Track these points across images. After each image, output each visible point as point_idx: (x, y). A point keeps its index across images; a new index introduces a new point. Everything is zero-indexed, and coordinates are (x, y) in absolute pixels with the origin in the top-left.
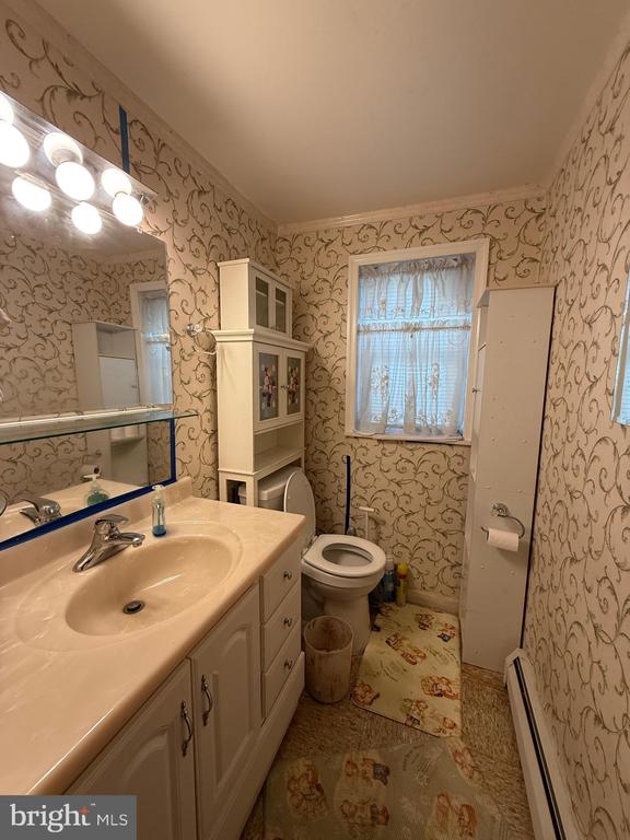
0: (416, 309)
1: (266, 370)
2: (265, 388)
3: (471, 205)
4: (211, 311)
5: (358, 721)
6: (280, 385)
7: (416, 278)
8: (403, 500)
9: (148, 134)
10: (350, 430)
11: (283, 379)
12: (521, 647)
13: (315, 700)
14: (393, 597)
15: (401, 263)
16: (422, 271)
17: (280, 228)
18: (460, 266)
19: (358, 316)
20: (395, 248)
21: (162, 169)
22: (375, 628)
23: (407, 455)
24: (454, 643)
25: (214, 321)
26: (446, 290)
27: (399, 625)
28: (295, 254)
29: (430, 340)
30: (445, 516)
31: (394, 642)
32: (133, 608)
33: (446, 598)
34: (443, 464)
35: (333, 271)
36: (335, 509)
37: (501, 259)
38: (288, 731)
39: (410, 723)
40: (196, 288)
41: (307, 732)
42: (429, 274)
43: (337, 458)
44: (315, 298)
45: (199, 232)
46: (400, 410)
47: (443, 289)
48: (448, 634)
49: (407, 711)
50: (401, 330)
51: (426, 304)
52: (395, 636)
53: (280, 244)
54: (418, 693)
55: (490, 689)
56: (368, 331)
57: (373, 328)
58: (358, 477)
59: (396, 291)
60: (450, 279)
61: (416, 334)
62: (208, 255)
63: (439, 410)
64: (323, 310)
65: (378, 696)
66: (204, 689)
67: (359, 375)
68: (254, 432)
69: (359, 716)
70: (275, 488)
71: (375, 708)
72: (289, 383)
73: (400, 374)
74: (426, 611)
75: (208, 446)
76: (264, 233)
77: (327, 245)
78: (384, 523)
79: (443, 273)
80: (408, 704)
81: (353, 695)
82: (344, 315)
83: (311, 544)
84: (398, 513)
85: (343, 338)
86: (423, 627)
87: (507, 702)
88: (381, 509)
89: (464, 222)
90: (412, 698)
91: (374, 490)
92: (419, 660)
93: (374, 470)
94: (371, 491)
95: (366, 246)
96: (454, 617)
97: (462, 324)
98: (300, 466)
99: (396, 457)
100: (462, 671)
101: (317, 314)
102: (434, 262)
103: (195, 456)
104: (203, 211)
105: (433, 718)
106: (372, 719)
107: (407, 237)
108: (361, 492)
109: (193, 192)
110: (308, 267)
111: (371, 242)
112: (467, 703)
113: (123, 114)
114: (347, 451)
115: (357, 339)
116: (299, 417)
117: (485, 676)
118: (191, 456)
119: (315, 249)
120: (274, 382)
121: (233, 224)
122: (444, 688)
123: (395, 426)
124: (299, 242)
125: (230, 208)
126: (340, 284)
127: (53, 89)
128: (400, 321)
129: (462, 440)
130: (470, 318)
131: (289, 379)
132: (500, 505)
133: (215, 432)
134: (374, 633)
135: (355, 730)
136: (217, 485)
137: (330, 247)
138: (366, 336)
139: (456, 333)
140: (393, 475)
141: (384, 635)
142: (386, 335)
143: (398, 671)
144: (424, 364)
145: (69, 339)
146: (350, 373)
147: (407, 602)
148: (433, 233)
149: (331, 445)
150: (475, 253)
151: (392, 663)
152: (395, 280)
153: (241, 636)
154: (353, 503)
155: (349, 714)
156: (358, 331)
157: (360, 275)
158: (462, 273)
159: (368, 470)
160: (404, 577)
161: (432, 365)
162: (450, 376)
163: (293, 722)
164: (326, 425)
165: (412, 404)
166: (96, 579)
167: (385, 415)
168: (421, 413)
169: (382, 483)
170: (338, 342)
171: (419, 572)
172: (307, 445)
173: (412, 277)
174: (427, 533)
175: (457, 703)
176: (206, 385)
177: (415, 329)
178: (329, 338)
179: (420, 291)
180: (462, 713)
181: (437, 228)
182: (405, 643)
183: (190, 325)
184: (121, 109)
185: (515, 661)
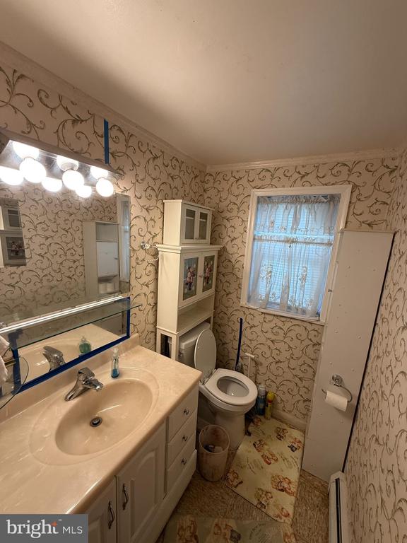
0: (294, 229)
1: (189, 268)
2: (188, 279)
3: (342, 160)
4: (158, 231)
5: (226, 497)
6: (198, 274)
7: (296, 207)
8: (275, 352)
9: (122, 131)
10: (243, 302)
11: (201, 271)
12: (343, 471)
13: (202, 477)
14: (263, 412)
15: (287, 197)
16: (301, 203)
17: (208, 167)
18: (329, 202)
19: (255, 229)
20: (284, 186)
21: (130, 152)
22: (248, 433)
23: (280, 324)
24: (298, 453)
25: (159, 237)
26: (317, 216)
27: (264, 434)
28: (216, 185)
29: (303, 249)
30: (303, 368)
31: (258, 446)
32: (96, 423)
33: (298, 420)
34: (304, 334)
35: (241, 198)
36: (230, 350)
37: (359, 200)
38: (184, 494)
39: (259, 506)
40: (148, 219)
41: (195, 498)
42: (306, 205)
43: (234, 318)
44: (228, 215)
45: (152, 184)
46: (278, 294)
47: (315, 216)
48: (296, 446)
49: (259, 498)
50: (283, 241)
51: (302, 225)
52: (260, 441)
53: (207, 178)
54: (268, 486)
55: (317, 493)
56: (261, 239)
57: (264, 238)
58: (247, 332)
59: (282, 215)
60: (320, 210)
61: (294, 245)
62: (157, 196)
63: (305, 297)
64: (232, 222)
65: (241, 482)
66: (124, 491)
67: (253, 268)
68: (178, 308)
69: (228, 494)
70: (190, 341)
71: (238, 490)
72: (205, 273)
73: (280, 270)
74: (284, 426)
75: (151, 313)
76: (197, 172)
77: (237, 181)
78: (261, 364)
79: (316, 205)
80: (261, 493)
81: (226, 478)
82: (246, 227)
83: (211, 374)
84: (271, 360)
85: (243, 242)
86: (280, 437)
87: (327, 506)
88: (260, 355)
89: (334, 172)
90: (264, 489)
91: (257, 343)
92: (273, 462)
93: (257, 330)
94: (254, 343)
95: (263, 183)
96: (302, 434)
97: (326, 242)
98: (210, 323)
99: (272, 325)
100: (300, 475)
101: (228, 226)
102: (310, 197)
103: (142, 320)
104: (155, 169)
105: (275, 506)
106: (235, 498)
107: (293, 179)
108: (248, 342)
109: (149, 159)
110: (224, 195)
111: (268, 180)
112: (300, 500)
113: (106, 123)
114: (241, 315)
115: (253, 245)
116: (211, 292)
117: (315, 483)
118: (140, 321)
119: (230, 183)
120: (194, 274)
121: (176, 172)
122: (286, 486)
123: (275, 303)
124: (220, 178)
125: (174, 162)
126: (244, 207)
127: (64, 123)
128: (283, 235)
129: (319, 320)
130: (332, 238)
131: (205, 270)
132: (337, 376)
133: (156, 304)
134: (246, 436)
135: (224, 502)
136: (156, 335)
137: (240, 182)
138: (259, 243)
139: (322, 247)
140: (269, 335)
141: (253, 439)
142: (272, 244)
143: (258, 466)
144: (297, 265)
145: (80, 231)
146: (247, 266)
147: (272, 416)
148: (311, 178)
149: (231, 310)
150: (340, 194)
151: (255, 461)
152: (282, 207)
153: (152, 454)
154: (242, 348)
155: (222, 491)
156: (254, 239)
157: (258, 202)
158: (329, 207)
159: (254, 329)
160: (271, 402)
161: (303, 267)
162: (315, 275)
163: (188, 489)
164: (229, 296)
165: (287, 291)
166: (76, 406)
167: (267, 296)
168: (292, 297)
169: (262, 339)
170: (240, 245)
171: (281, 400)
172: (215, 308)
173: (294, 206)
174: (289, 376)
175: (293, 499)
176: (152, 276)
177: (293, 242)
178: (234, 242)
179: (298, 216)
180: (295, 507)
181: (314, 174)
182: (266, 447)
183: (143, 242)
184: (105, 121)
185: (336, 480)
